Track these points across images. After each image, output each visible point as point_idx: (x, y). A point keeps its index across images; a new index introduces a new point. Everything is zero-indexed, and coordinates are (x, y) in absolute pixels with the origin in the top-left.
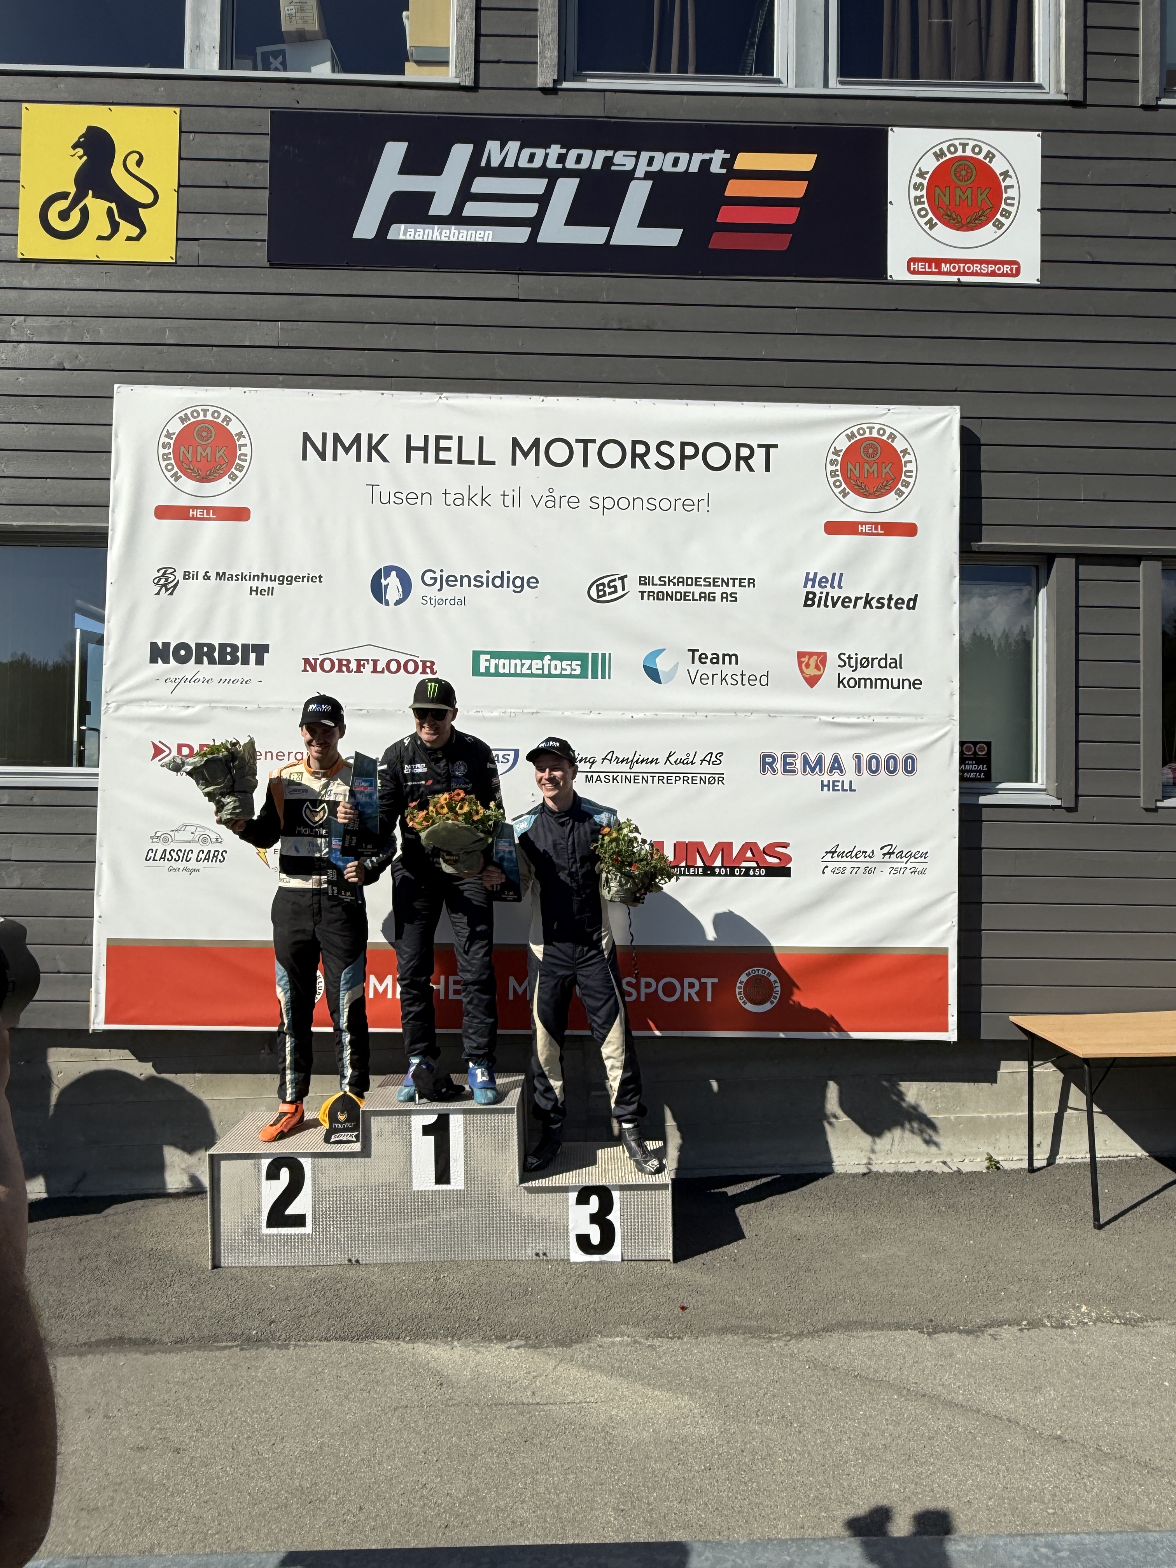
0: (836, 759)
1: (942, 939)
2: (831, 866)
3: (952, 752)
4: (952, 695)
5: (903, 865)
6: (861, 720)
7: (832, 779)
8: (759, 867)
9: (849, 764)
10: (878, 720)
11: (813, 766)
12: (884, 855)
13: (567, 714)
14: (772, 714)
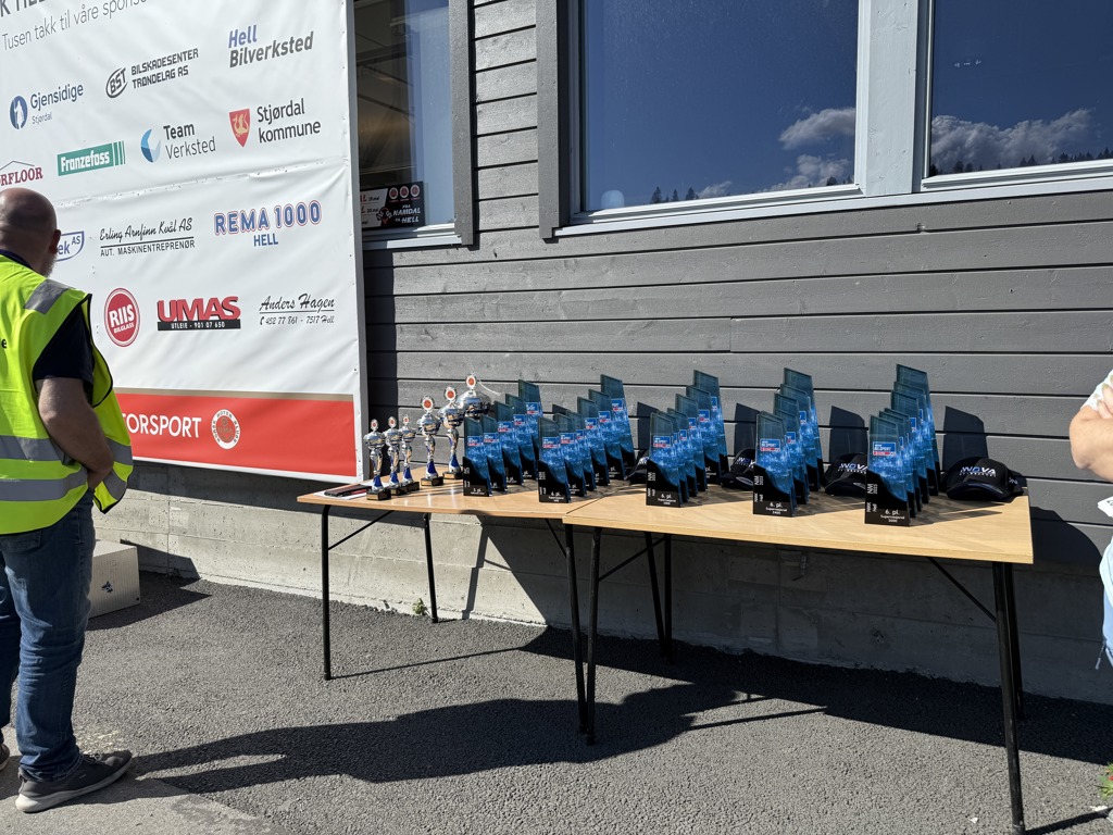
0: (263, 214)
1: (348, 386)
2: (267, 316)
3: (347, 195)
4: (345, 133)
5: (316, 314)
6: (278, 172)
7: (261, 233)
8: (221, 320)
9: (272, 218)
10: (291, 170)
11: (248, 223)
12: (302, 304)
13: (105, 198)
14: (219, 175)
